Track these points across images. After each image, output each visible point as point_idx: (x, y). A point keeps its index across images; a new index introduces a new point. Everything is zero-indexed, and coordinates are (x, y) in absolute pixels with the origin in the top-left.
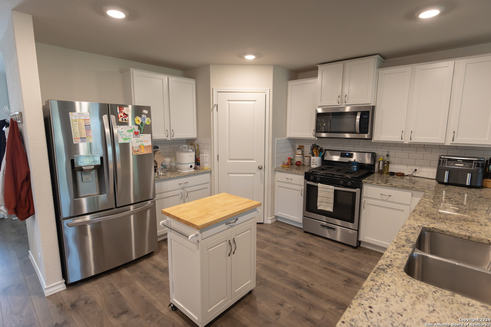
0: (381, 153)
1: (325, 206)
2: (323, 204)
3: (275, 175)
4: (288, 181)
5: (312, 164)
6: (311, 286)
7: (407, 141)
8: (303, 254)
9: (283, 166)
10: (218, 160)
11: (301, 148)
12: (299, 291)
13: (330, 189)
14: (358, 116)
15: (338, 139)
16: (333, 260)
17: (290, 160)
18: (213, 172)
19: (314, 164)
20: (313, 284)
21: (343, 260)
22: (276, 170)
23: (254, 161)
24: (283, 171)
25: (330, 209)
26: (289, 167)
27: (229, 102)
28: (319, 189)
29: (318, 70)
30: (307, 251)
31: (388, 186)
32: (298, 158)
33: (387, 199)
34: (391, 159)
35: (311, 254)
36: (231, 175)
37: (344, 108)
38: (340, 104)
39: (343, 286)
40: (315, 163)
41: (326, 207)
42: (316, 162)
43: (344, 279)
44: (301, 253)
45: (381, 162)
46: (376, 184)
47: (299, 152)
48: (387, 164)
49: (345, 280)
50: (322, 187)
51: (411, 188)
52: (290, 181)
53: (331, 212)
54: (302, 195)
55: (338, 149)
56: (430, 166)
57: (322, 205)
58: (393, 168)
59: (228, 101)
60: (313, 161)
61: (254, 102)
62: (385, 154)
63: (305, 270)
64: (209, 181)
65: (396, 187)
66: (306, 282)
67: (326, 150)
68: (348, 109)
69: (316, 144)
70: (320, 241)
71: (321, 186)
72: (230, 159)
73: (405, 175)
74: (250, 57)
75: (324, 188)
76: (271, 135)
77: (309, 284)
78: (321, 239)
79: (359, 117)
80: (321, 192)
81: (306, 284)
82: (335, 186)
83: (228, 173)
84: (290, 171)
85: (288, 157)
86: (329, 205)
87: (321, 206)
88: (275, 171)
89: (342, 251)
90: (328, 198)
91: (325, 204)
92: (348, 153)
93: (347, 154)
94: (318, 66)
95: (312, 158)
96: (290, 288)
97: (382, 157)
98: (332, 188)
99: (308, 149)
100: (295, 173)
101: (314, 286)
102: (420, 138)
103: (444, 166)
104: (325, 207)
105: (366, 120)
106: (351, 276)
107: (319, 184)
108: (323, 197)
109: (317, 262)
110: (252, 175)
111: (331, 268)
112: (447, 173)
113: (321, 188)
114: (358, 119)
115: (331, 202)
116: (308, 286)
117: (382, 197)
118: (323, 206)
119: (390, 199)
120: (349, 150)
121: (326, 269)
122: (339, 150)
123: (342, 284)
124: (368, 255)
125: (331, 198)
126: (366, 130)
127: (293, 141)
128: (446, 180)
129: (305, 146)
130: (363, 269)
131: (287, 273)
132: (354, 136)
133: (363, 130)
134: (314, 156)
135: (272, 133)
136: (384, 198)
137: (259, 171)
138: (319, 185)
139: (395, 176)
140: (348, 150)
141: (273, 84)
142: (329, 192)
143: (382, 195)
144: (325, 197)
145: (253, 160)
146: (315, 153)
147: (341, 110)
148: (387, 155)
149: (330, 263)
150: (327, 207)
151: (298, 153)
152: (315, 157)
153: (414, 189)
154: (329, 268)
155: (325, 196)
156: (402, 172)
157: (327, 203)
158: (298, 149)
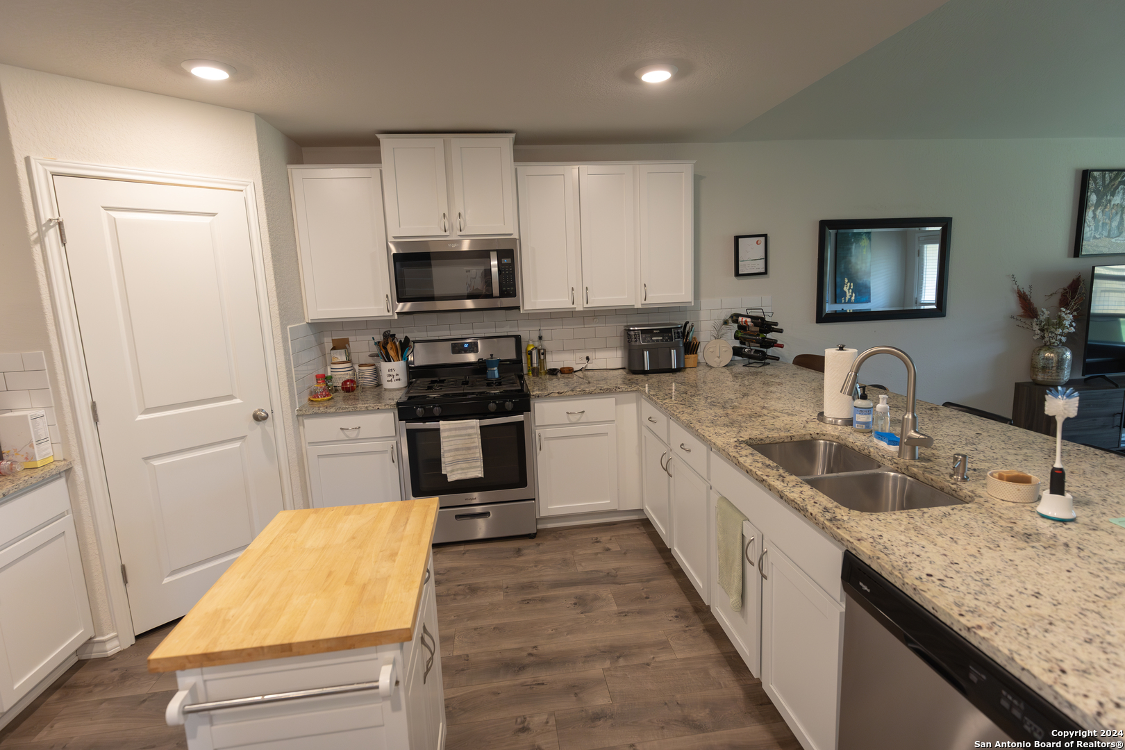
0: (529, 334)
1: (463, 469)
2: (458, 466)
3: (301, 428)
4: (347, 436)
5: (388, 381)
6: (535, 651)
7: (579, 307)
8: (459, 598)
9: (312, 399)
10: (96, 420)
11: (340, 345)
12: (527, 677)
13: (472, 427)
14: (495, 260)
15: (434, 315)
16: (523, 579)
17: (323, 381)
18: (78, 469)
19: (393, 380)
20: (534, 645)
21: (536, 569)
22: (301, 415)
23: (238, 401)
24: (329, 411)
25: (478, 472)
26: (330, 399)
27: (110, 213)
28: (443, 434)
29: (379, 145)
30: (459, 585)
31: (578, 395)
32: (341, 373)
33: (579, 420)
34: (546, 344)
35: (473, 590)
36: (156, 463)
37: (459, 242)
38: (447, 233)
39: (583, 616)
40: (396, 377)
41: (466, 471)
42: (397, 375)
43: (573, 602)
44: (452, 596)
45: (534, 353)
46: (557, 395)
47: (340, 356)
48: (542, 353)
49: (575, 604)
50: (452, 426)
51: (614, 390)
52: (353, 434)
53: (481, 478)
54: (393, 462)
55: (437, 338)
56: (607, 348)
57: (457, 470)
58: (553, 361)
59: (106, 208)
60: (391, 373)
61: (208, 219)
62: (535, 336)
63: (494, 628)
64: (68, 506)
65: (590, 393)
66: (521, 649)
67: (414, 342)
68: (466, 246)
69: (390, 331)
70: (464, 553)
71: (447, 427)
72: (148, 411)
73: (575, 370)
74: (210, 74)
75: (455, 429)
76: (278, 316)
77: (530, 651)
78: (462, 548)
79: (496, 262)
80: (451, 439)
81: (525, 654)
82: (480, 419)
83: (146, 459)
84: (350, 409)
85: (315, 374)
86: (474, 464)
87: (455, 472)
88: (300, 418)
89: (518, 552)
90: (469, 449)
91: (464, 466)
92: (466, 343)
93: (466, 346)
94: (379, 136)
95: (385, 367)
96: (505, 682)
97: (531, 343)
98: (473, 426)
99: (363, 346)
100: (367, 411)
101: (540, 648)
102: (600, 300)
103: (638, 343)
104: (463, 471)
105: (509, 268)
106: (579, 590)
107: (441, 422)
108: (457, 450)
109: (499, 597)
110: (237, 445)
111: (533, 596)
112: (646, 354)
113: (450, 430)
114: (494, 266)
115: (478, 455)
116: (530, 655)
117: (569, 419)
118: (460, 472)
119: (584, 418)
120: (464, 337)
121: (528, 602)
122: (441, 338)
123: (578, 613)
124: (561, 539)
125: (476, 447)
126: (512, 288)
127: (319, 327)
128: (647, 367)
129: (351, 339)
130: (580, 569)
131: (468, 656)
132: (483, 303)
133: (504, 289)
134: (391, 361)
135: (278, 312)
136: (573, 418)
137: (258, 427)
138: (443, 424)
139: (559, 375)
140: (460, 337)
141: (261, 168)
142: (469, 435)
143: (570, 416)
144: (462, 449)
145: (231, 397)
146: (392, 353)
147: (453, 248)
148: (540, 338)
149: (525, 587)
150: (469, 470)
151: (336, 360)
152: (393, 362)
153: (618, 390)
154: (529, 597)
155: (460, 446)
156: (566, 365)
157: (467, 461)
158: (334, 348)
